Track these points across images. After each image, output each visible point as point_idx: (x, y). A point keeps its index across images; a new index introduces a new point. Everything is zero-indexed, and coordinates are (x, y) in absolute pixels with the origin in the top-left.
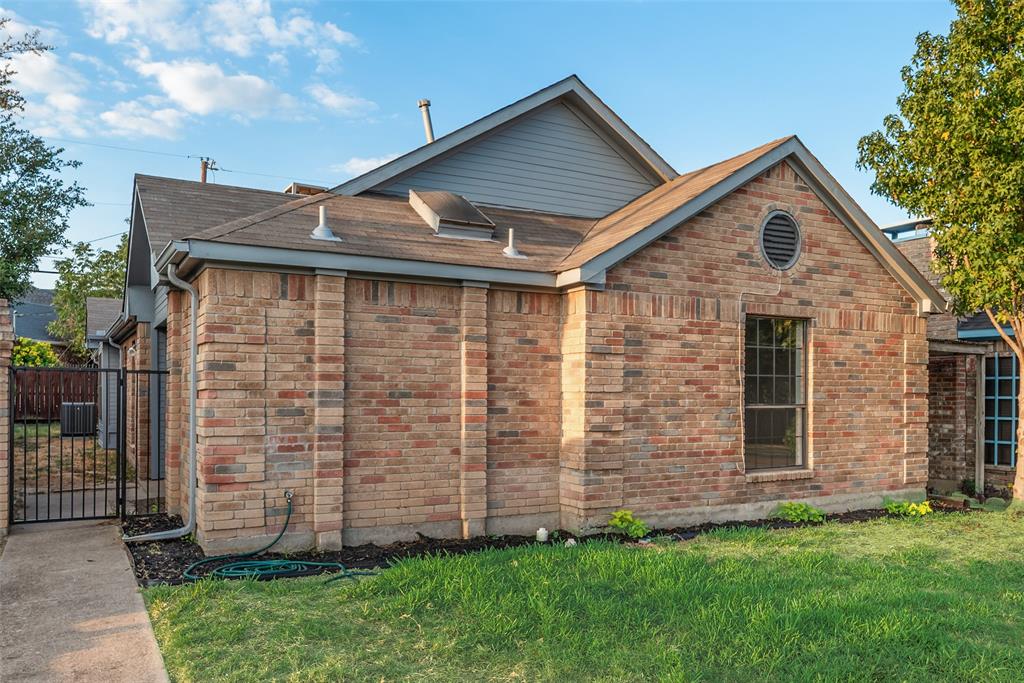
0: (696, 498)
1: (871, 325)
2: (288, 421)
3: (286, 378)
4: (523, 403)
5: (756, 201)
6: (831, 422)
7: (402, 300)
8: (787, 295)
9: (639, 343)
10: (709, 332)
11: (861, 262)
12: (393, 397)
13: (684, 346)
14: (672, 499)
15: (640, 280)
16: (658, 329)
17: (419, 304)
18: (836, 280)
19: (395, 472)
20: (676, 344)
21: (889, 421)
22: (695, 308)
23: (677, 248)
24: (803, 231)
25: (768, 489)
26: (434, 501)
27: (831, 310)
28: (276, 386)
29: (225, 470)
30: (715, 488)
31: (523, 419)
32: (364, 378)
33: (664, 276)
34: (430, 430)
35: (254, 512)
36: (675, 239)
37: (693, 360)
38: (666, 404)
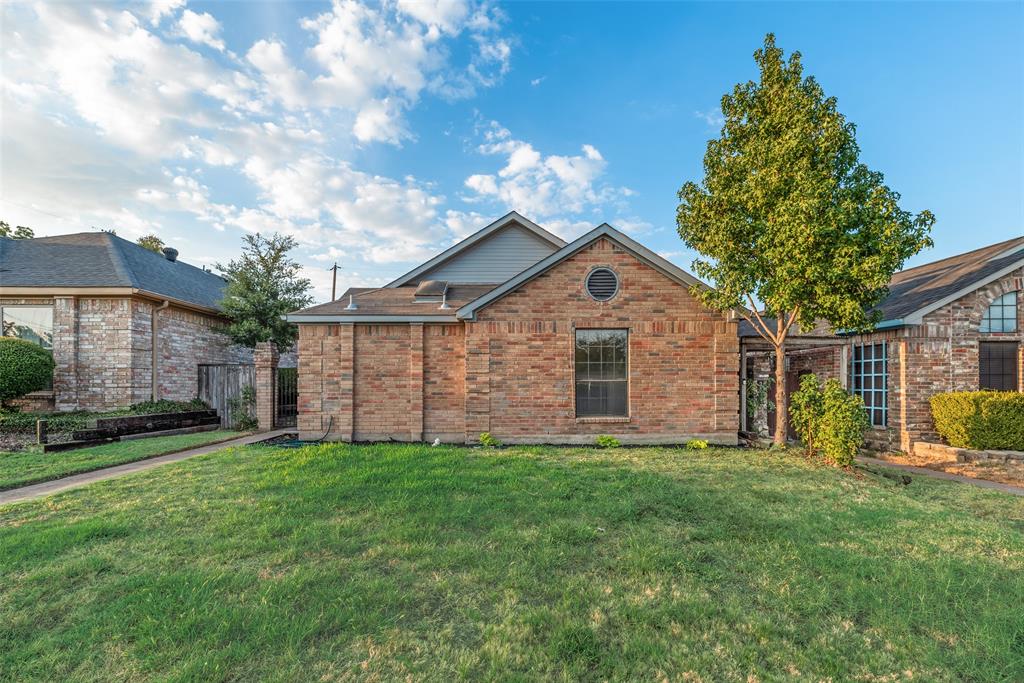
0: (538, 429)
1: (682, 329)
2: (332, 387)
3: (330, 369)
4: (445, 379)
5: (583, 264)
6: (646, 389)
7: (383, 333)
8: (609, 315)
9: (501, 347)
10: (548, 340)
11: (671, 291)
12: (379, 376)
13: (530, 348)
14: (523, 429)
15: (499, 315)
16: (512, 340)
17: (391, 334)
18: (649, 304)
19: (380, 410)
20: (525, 347)
21: (700, 389)
22: (538, 326)
23: (525, 296)
24: (619, 278)
25: (593, 427)
26: (398, 424)
27: (645, 322)
28: (326, 372)
29: (305, 406)
30: (554, 425)
31: (445, 387)
32: (365, 368)
33: (516, 311)
34: (396, 391)
35: (317, 424)
36: (524, 292)
37: (538, 355)
38: (518, 379)
